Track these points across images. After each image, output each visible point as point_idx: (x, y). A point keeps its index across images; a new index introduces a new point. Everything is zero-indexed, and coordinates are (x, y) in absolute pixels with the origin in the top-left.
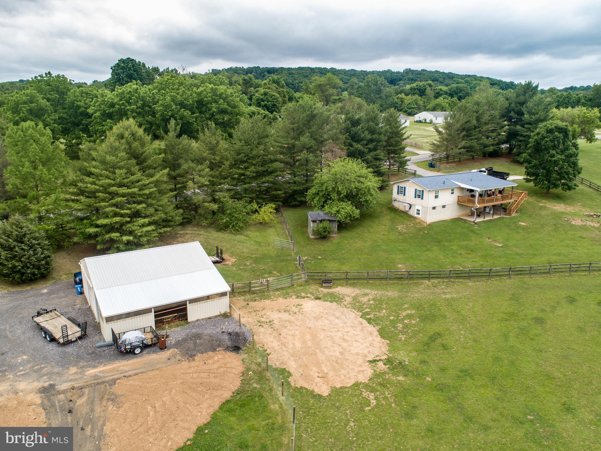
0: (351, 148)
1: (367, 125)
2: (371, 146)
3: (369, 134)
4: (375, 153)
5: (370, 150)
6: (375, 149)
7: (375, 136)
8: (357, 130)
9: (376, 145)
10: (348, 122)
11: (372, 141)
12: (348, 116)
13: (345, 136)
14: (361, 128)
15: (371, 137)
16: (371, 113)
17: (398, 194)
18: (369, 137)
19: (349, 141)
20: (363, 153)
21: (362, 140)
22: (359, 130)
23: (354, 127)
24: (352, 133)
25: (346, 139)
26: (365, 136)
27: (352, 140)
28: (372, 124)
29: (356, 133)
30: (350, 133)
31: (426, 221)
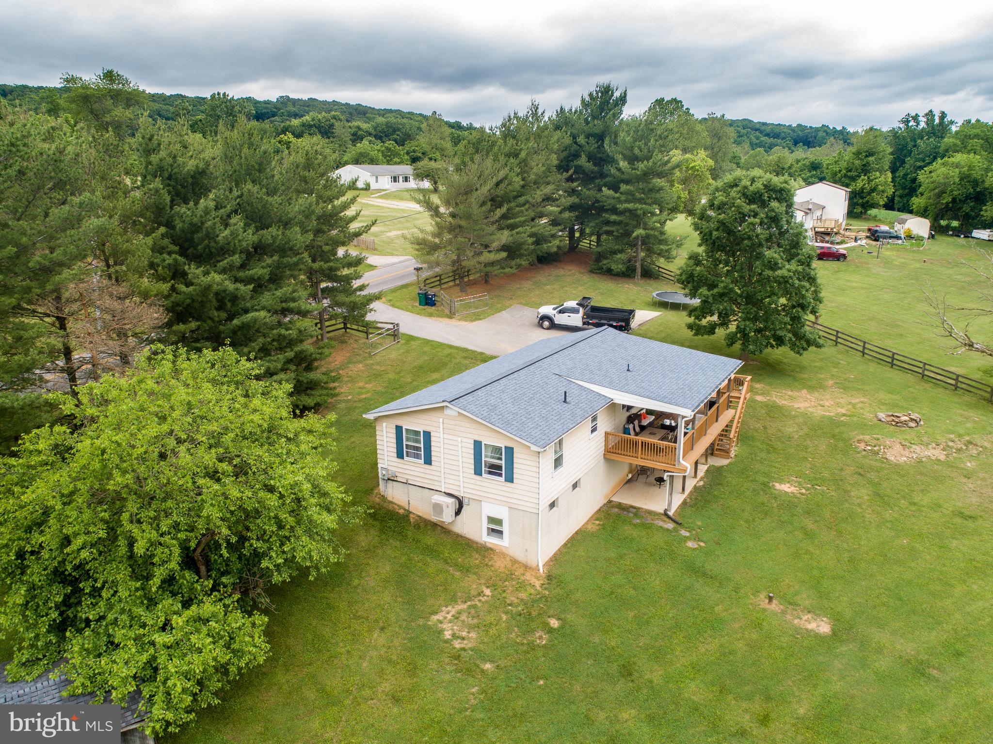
0: (182, 288)
1: (236, 193)
2: (258, 270)
3: (247, 225)
4: (279, 293)
5: (259, 286)
6: (275, 279)
7: (272, 233)
8: (199, 212)
9: (279, 266)
10: (157, 184)
11: (259, 250)
12: (154, 158)
13: (149, 241)
14: (212, 204)
15: (255, 238)
16: (245, 150)
17: (400, 455)
18: (250, 237)
19: (169, 260)
20: (234, 298)
21: (224, 251)
22: (207, 212)
23: (186, 201)
24: (179, 225)
25: (158, 249)
26: (234, 234)
27: (183, 253)
28: (255, 189)
29: (196, 228)
30: (169, 224)
31: (532, 563)
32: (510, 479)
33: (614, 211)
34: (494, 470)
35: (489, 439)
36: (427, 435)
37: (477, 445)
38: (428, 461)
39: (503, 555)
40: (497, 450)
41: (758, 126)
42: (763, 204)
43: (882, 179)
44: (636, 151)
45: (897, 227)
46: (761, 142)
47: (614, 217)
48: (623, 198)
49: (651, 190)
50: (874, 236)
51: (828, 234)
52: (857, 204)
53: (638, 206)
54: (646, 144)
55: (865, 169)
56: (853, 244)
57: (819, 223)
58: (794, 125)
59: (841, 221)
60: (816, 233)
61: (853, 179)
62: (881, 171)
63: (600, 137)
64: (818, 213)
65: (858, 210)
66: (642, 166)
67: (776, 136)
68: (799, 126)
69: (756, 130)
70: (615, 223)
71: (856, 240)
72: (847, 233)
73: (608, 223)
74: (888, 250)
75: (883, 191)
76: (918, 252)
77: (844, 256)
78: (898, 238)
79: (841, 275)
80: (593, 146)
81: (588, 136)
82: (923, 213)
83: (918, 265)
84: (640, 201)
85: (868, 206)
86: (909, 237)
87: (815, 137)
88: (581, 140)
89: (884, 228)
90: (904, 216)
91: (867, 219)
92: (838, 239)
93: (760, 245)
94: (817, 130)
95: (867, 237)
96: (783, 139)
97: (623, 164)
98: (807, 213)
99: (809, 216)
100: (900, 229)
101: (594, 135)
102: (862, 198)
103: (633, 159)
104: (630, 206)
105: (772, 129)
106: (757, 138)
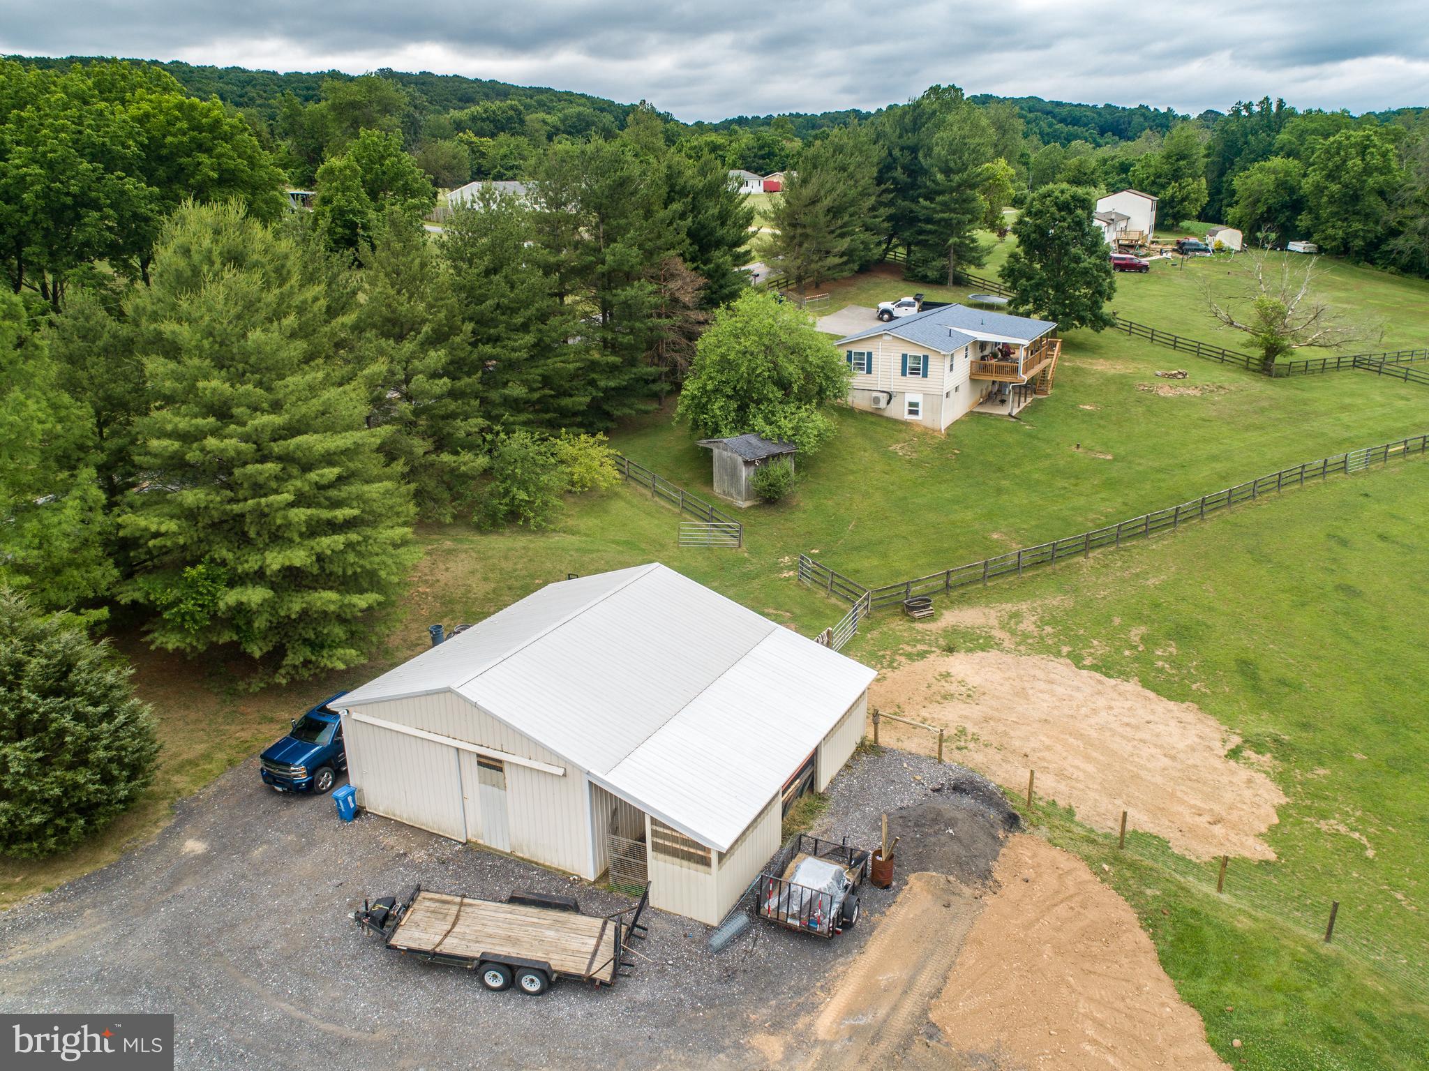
31: (937, 427)
32: (925, 375)
33: (929, 220)
34: (915, 371)
35: (912, 352)
36: (870, 354)
37: (904, 357)
38: (869, 372)
39: (918, 425)
40: (917, 358)
41: (1049, 108)
42: (1071, 212)
43: (1195, 186)
44: (952, 165)
45: (1209, 239)
46: (1055, 131)
47: (929, 227)
48: (939, 208)
49: (964, 201)
50: (1182, 249)
51: (1132, 247)
52: (1167, 215)
53: (952, 215)
54: (960, 158)
55: (1176, 175)
56: (1158, 257)
57: (1123, 236)
58: (1101, 106)
59: (1146, 232)
60: (1120, 246)
61: (1163, 187)
62: (1195, 177)
63: (914, 150)
64: (1123, 224)
65: (1169, 221)
66: (957, 178)
67: (1075, 122)
68: (1108, 106)
69: (1048, 113)
70: (930, 232)
71: (1161, 253)
72: (1153, 246)
73: (921, 232)
74: (1194, 264)
75: (1197, 200)
76: (1224, 264)
77: (1146, 268)
78: (1206, 250)
79: (1143, 284)
80: (907, 158)
81: (902, 149)
82: (1237, 225)
83: (1221, 277)
84: (954, 211)
85: (1179, 217)
86: (1220, 250)
87: (1130, 123)
88: (896, 152)
89: (1193, 240)
90: (1216, 227)
91: (1179, 232)
92: (1143, 252)
93: (1068, 244)
94: (1132, 112)
95: (1174, 250)
96: (1085, 125)
97: (940, 177)
98: (1109, 224)
99: (1112, 227)
100: (1211, 242)
101: (908, 148)
102: (1173, 208)
103: (947, 171)
104: (946, 215)
105: (1069, 112)
106: (1050, 126)
